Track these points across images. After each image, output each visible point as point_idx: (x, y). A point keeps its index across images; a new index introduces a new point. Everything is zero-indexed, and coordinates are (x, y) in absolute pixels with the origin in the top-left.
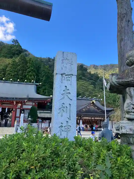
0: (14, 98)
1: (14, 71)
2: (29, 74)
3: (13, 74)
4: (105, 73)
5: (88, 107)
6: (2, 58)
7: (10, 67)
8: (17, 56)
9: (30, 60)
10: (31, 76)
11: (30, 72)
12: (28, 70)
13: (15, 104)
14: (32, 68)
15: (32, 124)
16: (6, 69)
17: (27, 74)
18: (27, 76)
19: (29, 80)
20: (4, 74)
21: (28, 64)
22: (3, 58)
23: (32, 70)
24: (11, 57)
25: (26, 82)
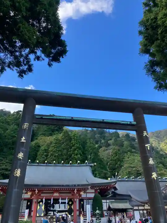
0: (76, 185)
1: (58, 150)
2: (74, 153)
3: (56, 154)
4: (159, 141)
5: (164, 192)
6: (41, 136)
7: (53, 147)
8: (57, 132)
9: (74, 136)
10: (77, 155)
11: (75, 149)
12: (73, 147)
13: (75, 193)
14: (78, 145)
15: (101, 219)
16: (48, 149)
17: (72, 154)
18: (73, 155)
19: (75, 159)
20: (47, 156)
21: (73, 141)
22: (43, 136)
23: (78, 148)
24: (51, 135)
25: (79, 163)
